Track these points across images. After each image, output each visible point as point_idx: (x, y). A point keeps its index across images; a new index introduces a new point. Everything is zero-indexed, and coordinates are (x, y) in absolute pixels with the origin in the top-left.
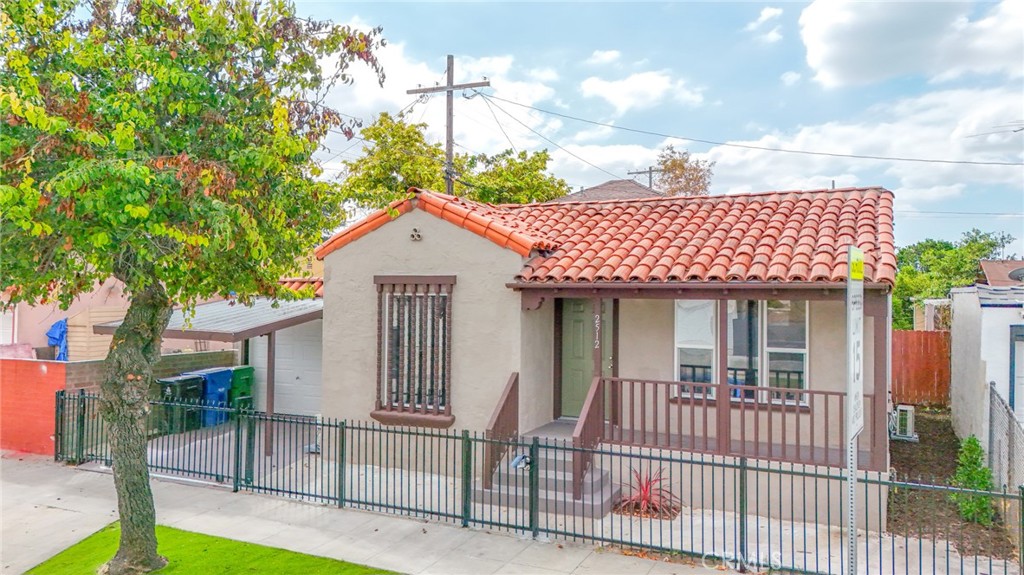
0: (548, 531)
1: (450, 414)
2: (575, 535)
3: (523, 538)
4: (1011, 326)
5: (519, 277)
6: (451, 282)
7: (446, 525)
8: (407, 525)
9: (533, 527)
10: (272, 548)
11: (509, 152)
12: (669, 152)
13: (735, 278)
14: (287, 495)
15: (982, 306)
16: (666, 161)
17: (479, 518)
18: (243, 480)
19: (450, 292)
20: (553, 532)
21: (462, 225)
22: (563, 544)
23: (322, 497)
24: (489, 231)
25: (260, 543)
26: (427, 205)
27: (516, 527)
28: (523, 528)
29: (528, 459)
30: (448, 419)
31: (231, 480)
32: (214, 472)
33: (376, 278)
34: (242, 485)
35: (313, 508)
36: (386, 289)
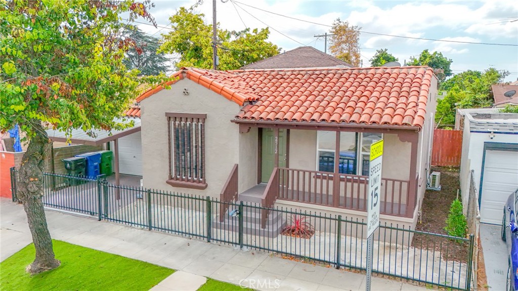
0: (247, 245)
1: (205, 183)
2: (260, 248)
3: (236, 248)
4: (485, 142)
5: (238, 117)
6: (204, 118)
7: (199, 241)
8: (181, 240)
9: (241, 243)
10: (113, 255)
11: (248, 30)
12: (338, 22)
13: (343, 121)
14: (124, 223)
15: (471, 132)
16: (336, 27)
17: (215, 238)
18: (103, 215)
19: (204, 123)
20: (250, 246)
21: (209, 88)
22: (255, 252)
23: (141, 225)
24: (222, 92)
25: (108, 252)
26: (191, 76)
27: (232, 243)
28: (236, 244)
29: (238, 212)
30: (204, 185)
31: (97, 215)
32: (89, 211)
33: (167, 114)
34: (102, 218)
35: (136, 230)
36: (172, 119)
